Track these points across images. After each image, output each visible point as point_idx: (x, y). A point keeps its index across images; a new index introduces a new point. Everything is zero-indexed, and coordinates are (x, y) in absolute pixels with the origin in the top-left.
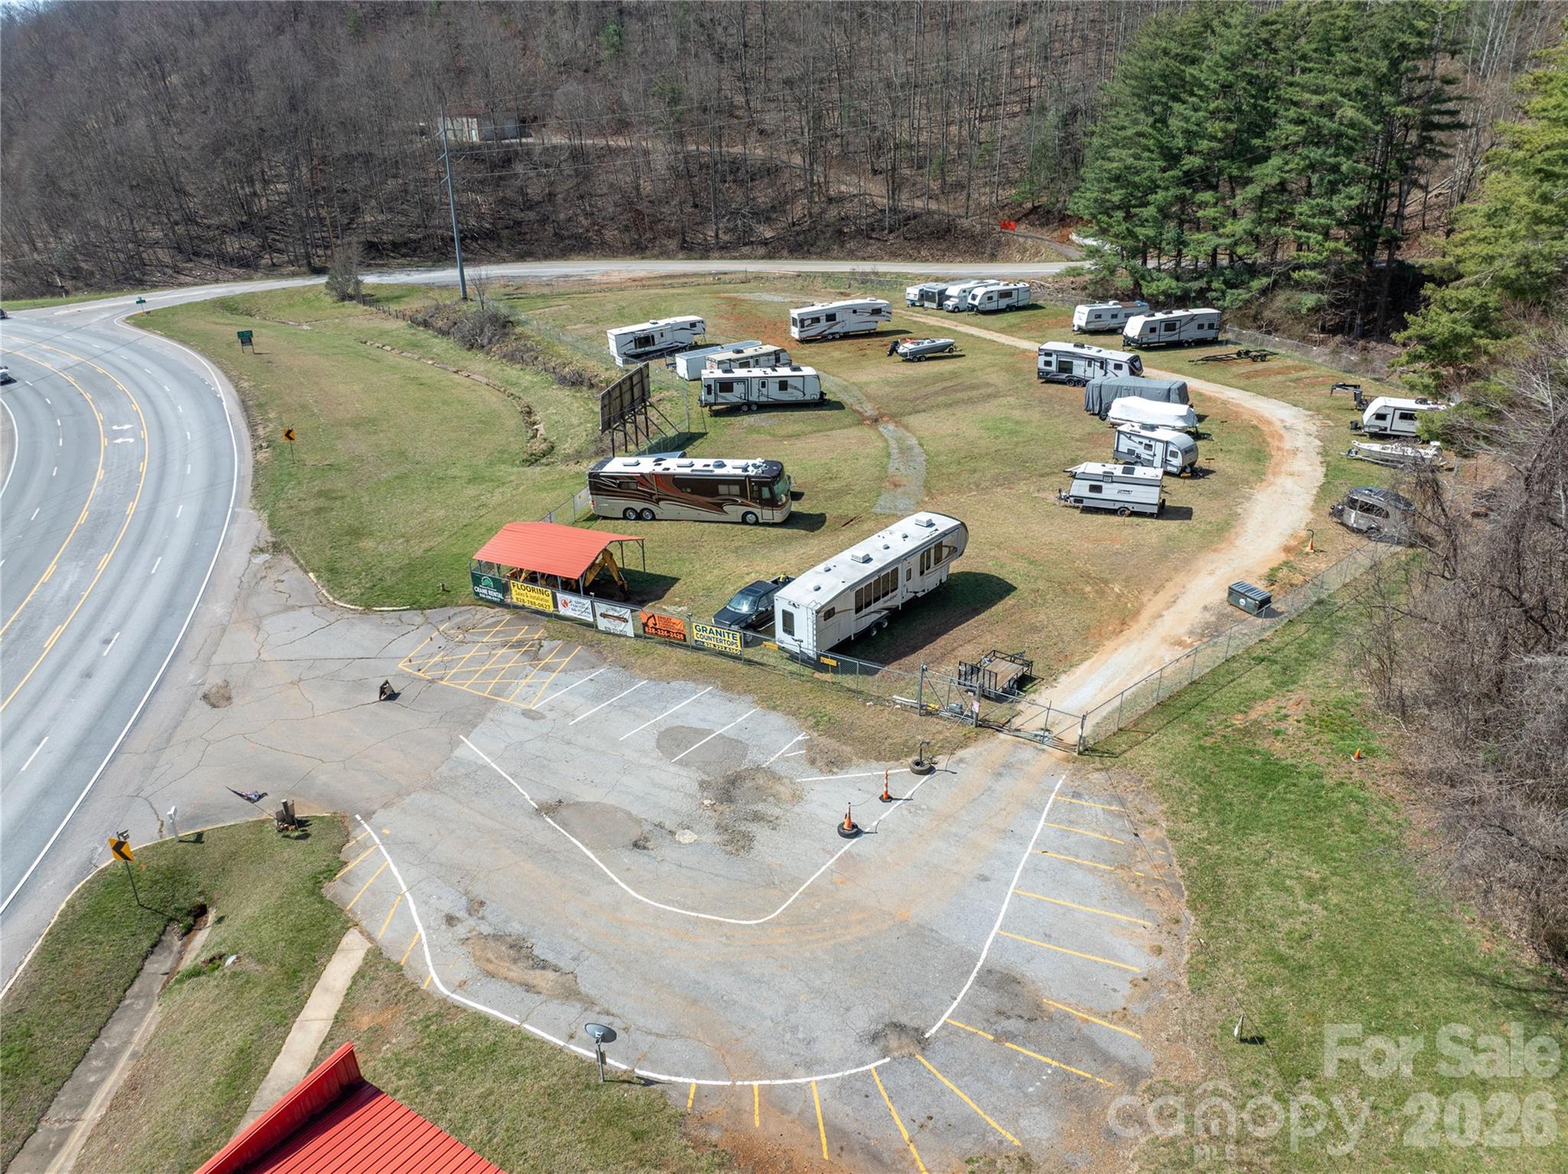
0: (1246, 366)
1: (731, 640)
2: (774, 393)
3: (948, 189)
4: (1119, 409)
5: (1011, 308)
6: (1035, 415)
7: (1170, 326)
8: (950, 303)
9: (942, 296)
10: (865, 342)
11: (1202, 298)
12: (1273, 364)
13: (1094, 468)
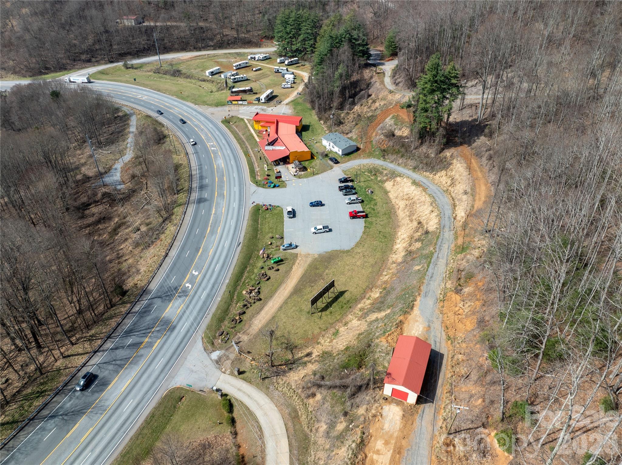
0: (302, 67)
1: (257, 102)
2: (241, 79)
3: (248, 32)
4: (286, 76)
5: (267, 59)
6: (275, 78)
7: (291, 62)
8: (256, 59)
9: (255, 58)
10: (246, 68)
11: (295, 56)
12: (306, 66)
13: (284, 84)
